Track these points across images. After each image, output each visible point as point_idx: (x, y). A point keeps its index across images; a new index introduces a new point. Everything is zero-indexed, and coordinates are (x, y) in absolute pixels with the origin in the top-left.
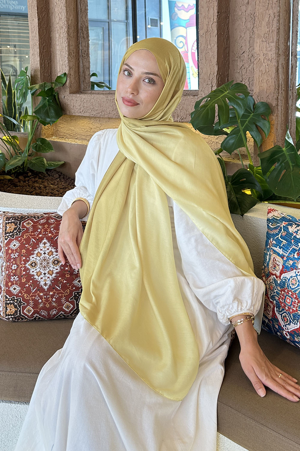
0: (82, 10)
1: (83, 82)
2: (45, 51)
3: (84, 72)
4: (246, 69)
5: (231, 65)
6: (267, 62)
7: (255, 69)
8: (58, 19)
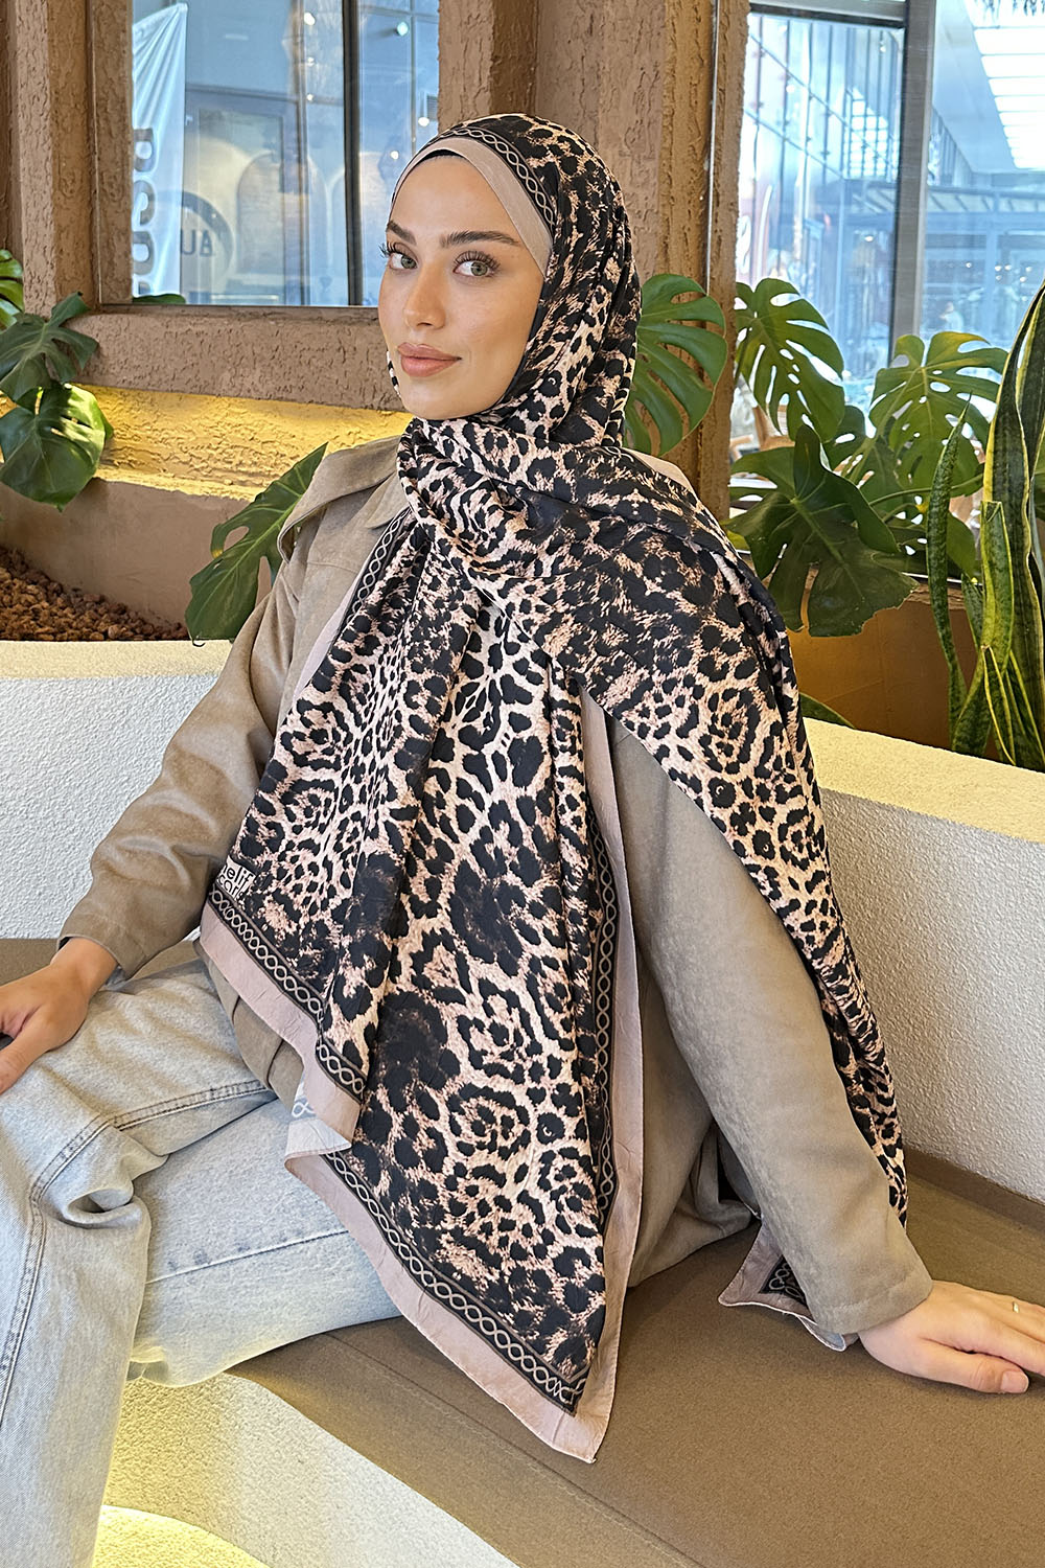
1: (105, 279)
3: (108, 244)
8: (25, 71)
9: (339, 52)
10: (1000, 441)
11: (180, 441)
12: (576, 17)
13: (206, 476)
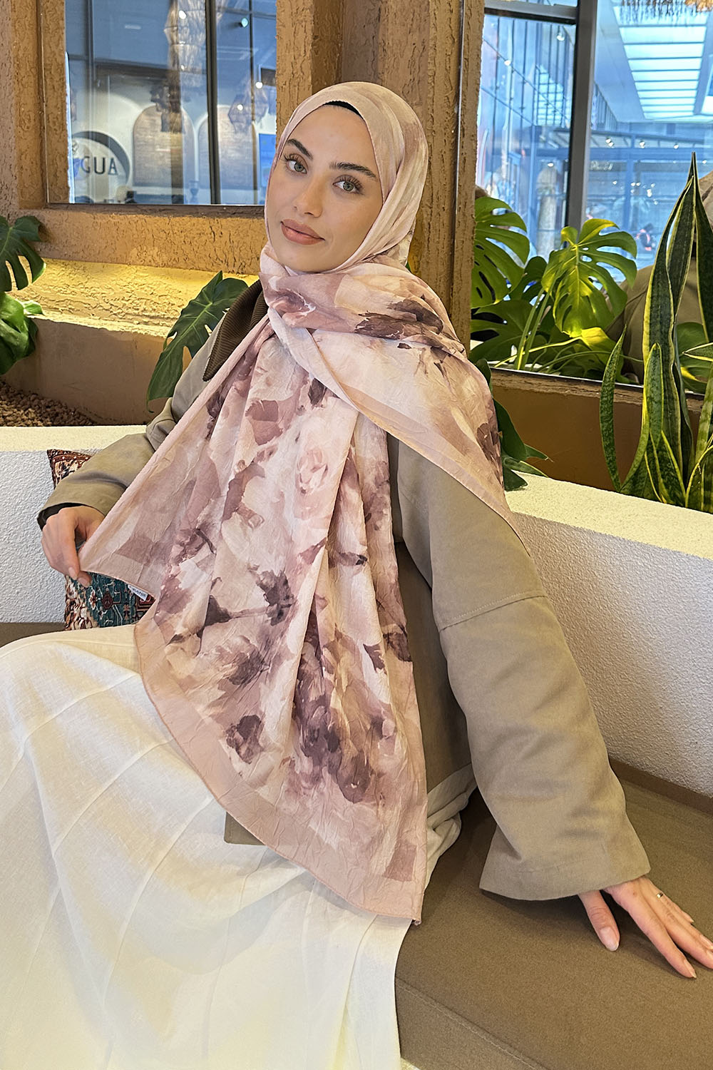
1: (51, 185)
3: (53, 163)
9: (202, 37)
10: (655, 291)
11: (104, 295)
12: (369, 10)
13: (121, 318)
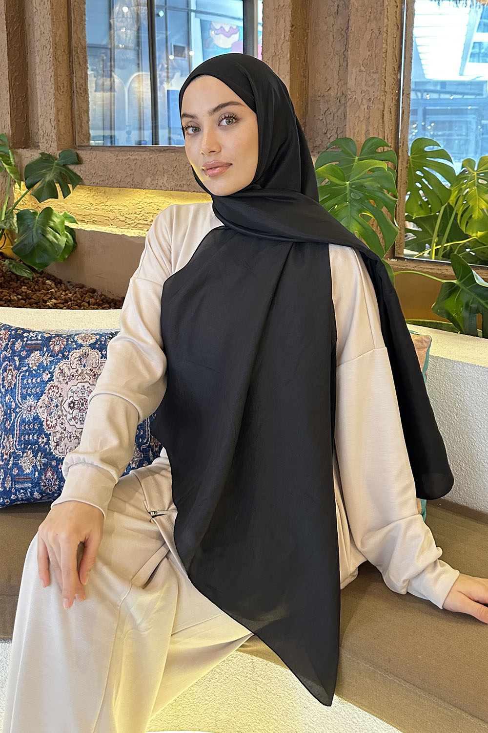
0: (77, 20)
1: (79, 133)
2: (17, 84)
3: (80, 117)
4: (332, 114)
5: (309, 108)
6: (366, 104)
7: (348, 113)
8: (39, 34)
11: (120, 210)
12: (329, 6)
13: (134, 227)
